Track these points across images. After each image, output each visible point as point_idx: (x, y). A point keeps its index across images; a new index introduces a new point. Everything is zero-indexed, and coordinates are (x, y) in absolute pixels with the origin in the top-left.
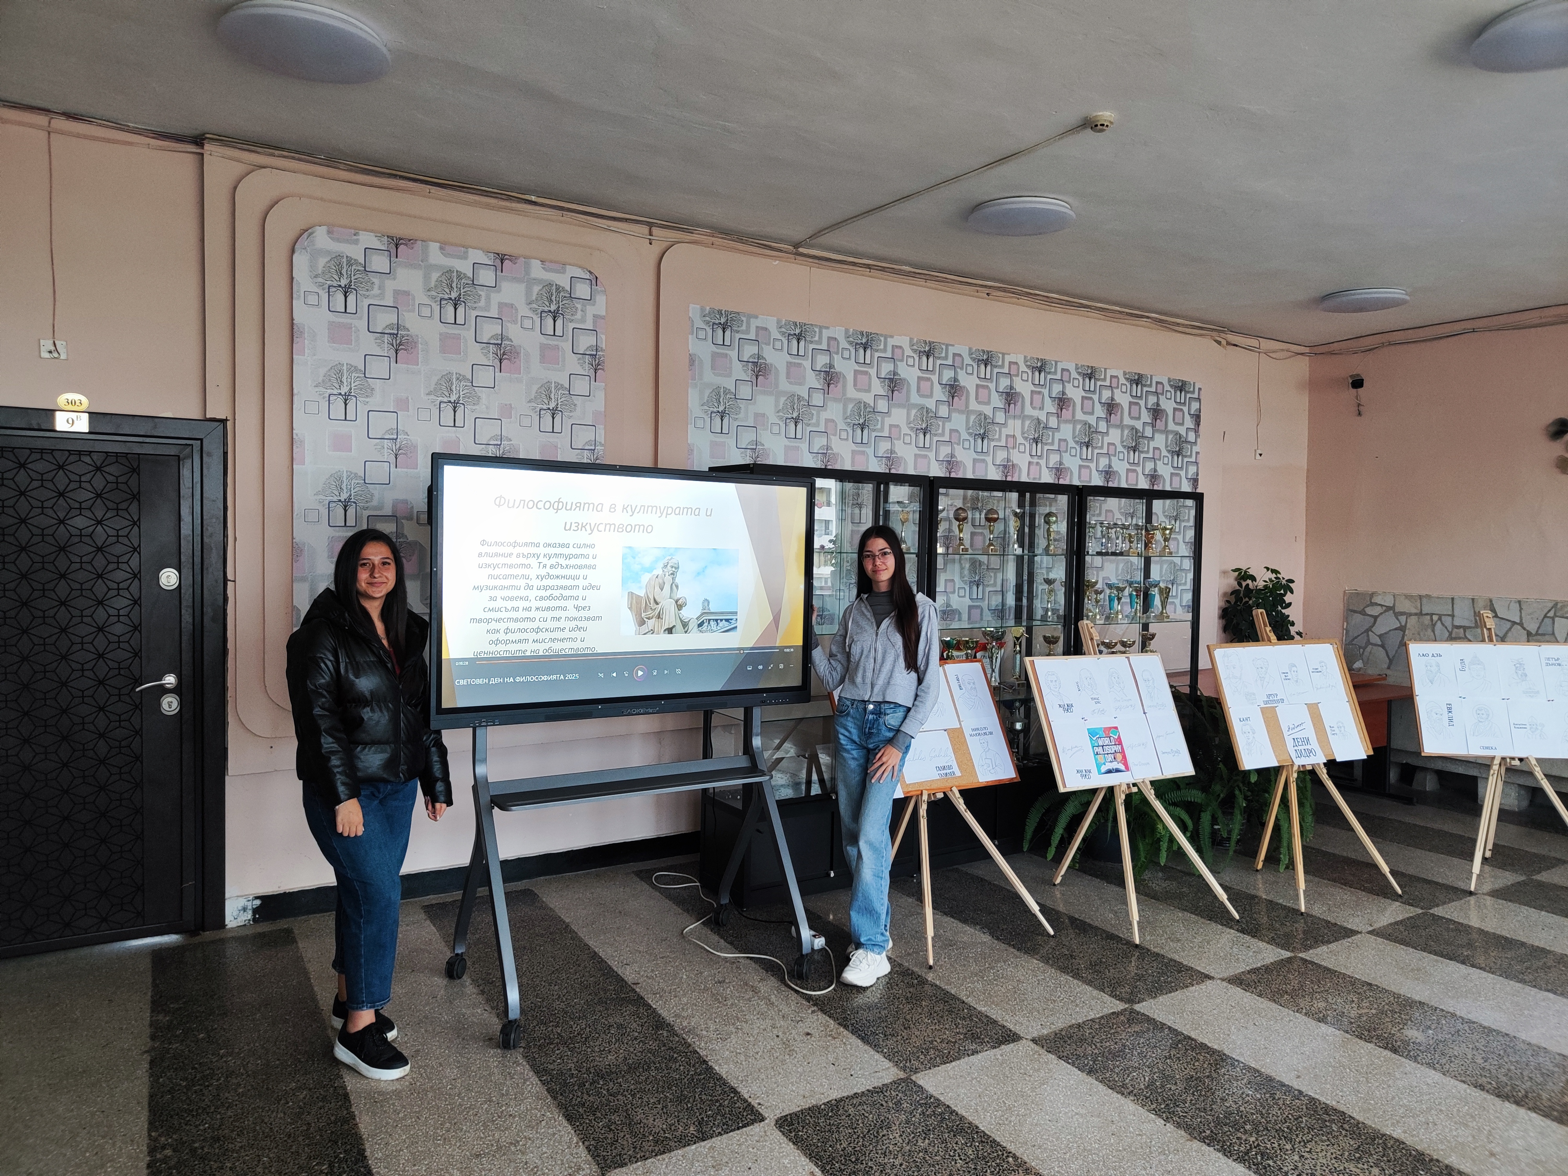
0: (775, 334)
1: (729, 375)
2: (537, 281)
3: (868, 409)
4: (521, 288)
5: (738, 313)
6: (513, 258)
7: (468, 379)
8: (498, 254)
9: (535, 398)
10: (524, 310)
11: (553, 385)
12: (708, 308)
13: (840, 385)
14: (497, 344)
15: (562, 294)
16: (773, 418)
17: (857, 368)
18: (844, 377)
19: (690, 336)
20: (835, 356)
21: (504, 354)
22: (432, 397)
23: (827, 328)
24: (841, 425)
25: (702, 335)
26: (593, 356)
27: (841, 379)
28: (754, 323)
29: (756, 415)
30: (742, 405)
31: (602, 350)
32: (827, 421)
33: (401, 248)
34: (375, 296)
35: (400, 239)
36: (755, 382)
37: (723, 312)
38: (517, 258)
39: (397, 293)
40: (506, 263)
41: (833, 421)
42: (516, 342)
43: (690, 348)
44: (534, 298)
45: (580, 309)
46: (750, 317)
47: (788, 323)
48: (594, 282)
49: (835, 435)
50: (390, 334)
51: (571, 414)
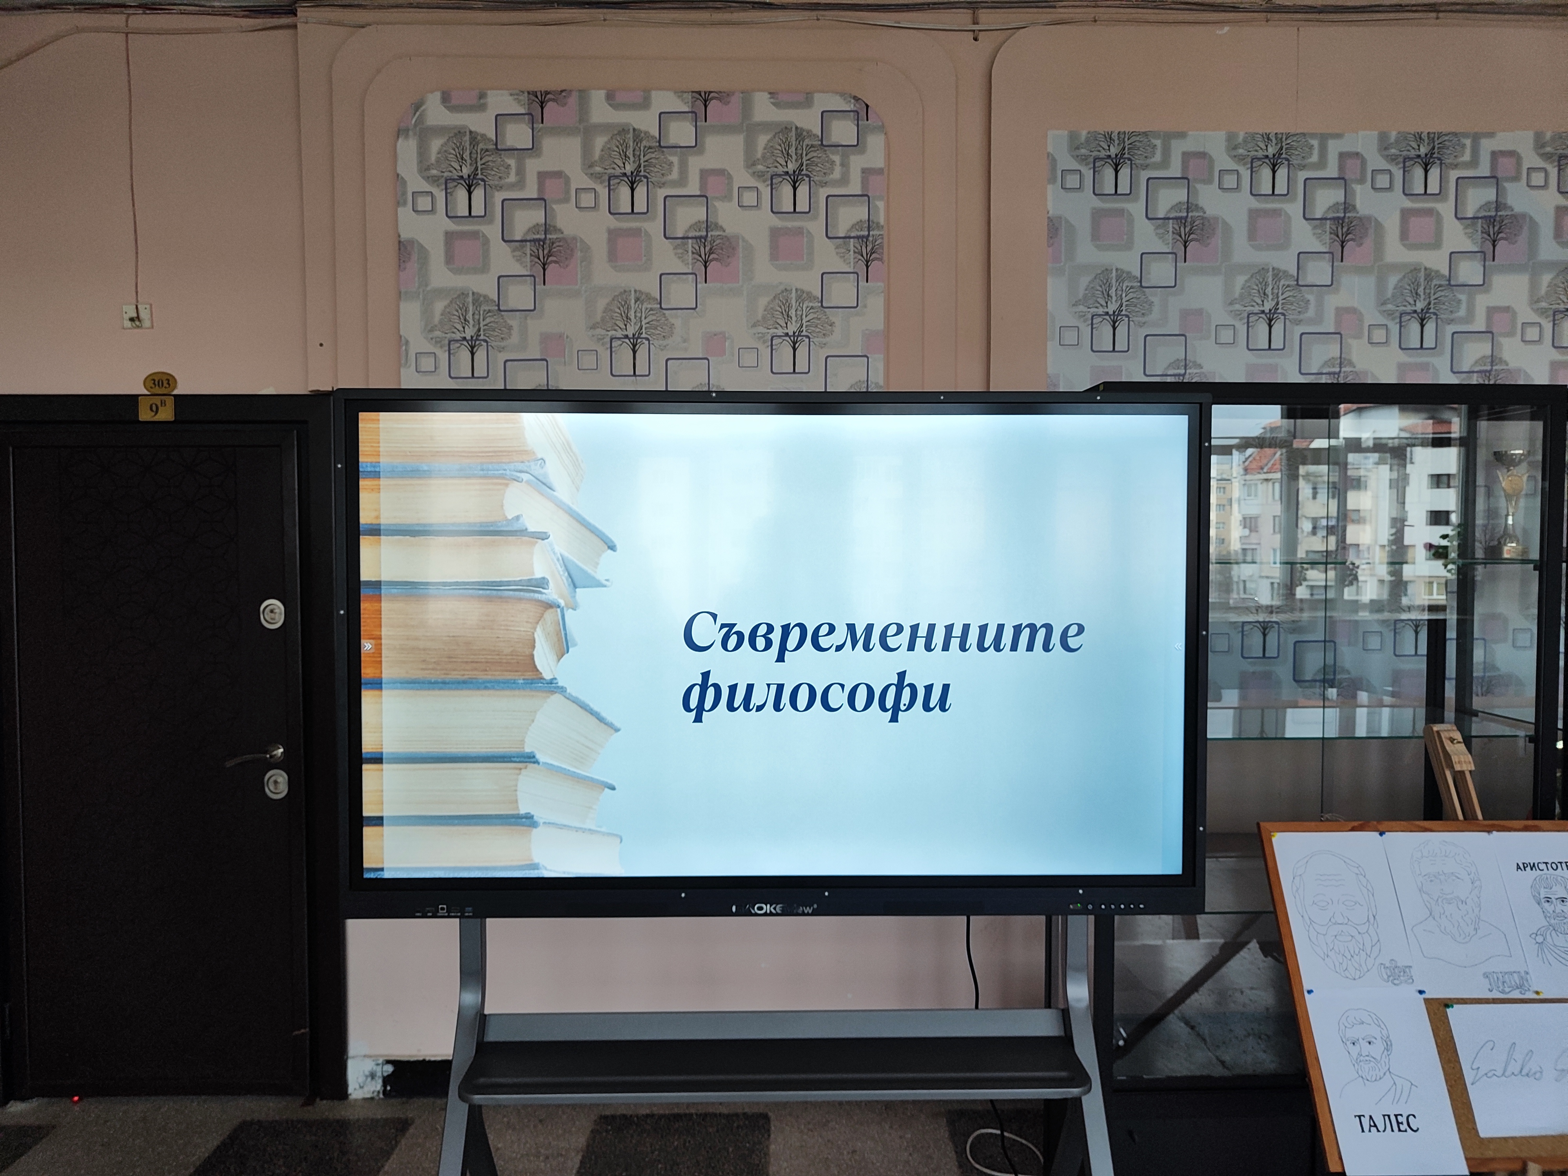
0: (1223, 161)
1: (1129, 246)
2: (765, 126)
3: (1435, 282)
4: (737, 142)
5: (1145, 134)
6: (723, 96)
7: (655, 299)
8: (699, 93)
9: (764, 318)
10: (742, 177)
11: (794, 295)
12: (1084, 133)
13: (1369, 243)
14: (700, 238)
15: (807, 142)
16: (1219, 314)
17: (1408, 204)
18: (1379, 226)
19: (1050, 187)
20: (1358, 188)
21: (711, 252)
22: (600, 331)
23: (1339, 136)
24: (1372, 316)
25: (1072, 181)
26: (864, 239)
27: (1371, 231)
28: (1178, 148)
29: (1185, 314)
30: (1156, 298)
31: (879, 227)
32: (1340, 312)
33: (550, 107)
34: (512, 187)
35: (547, 93)
36: (1181, 254)
37: (1115, 136)
38: (729, 94)
39: (542, 176)
40: (713, 105)
41: (1352, 311)
42: (730, 230)
43: (1050, 205)
44: (759, 155)
45: (838, 162)
46: (1168, 137)
47: (1251, 137)
48: (863, 114)
49: (1358, 336)
50: (534, 241)
51: (824, 340)
